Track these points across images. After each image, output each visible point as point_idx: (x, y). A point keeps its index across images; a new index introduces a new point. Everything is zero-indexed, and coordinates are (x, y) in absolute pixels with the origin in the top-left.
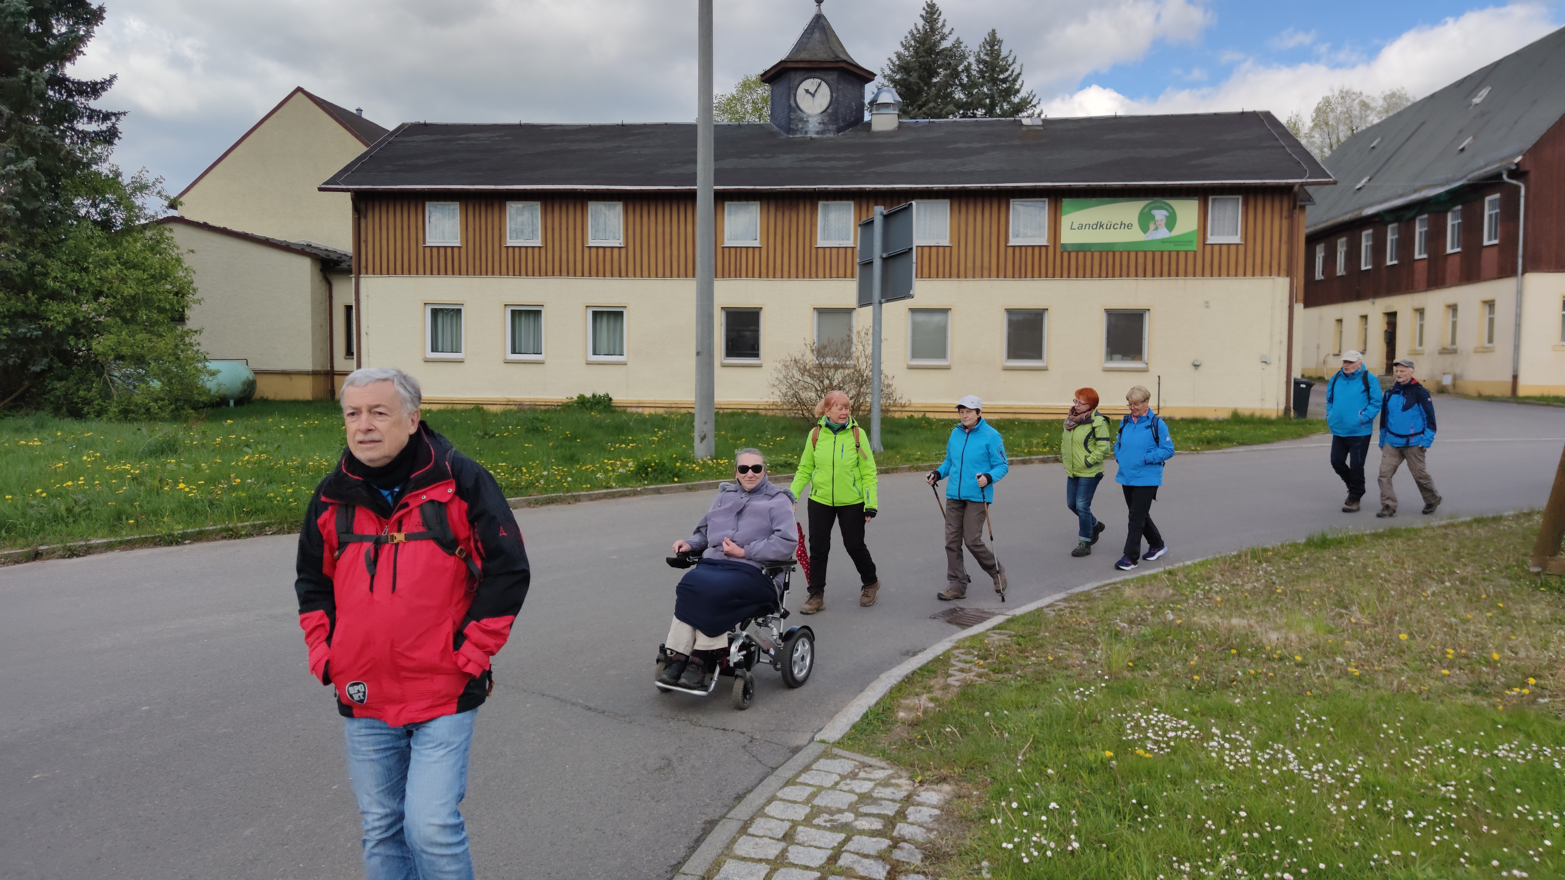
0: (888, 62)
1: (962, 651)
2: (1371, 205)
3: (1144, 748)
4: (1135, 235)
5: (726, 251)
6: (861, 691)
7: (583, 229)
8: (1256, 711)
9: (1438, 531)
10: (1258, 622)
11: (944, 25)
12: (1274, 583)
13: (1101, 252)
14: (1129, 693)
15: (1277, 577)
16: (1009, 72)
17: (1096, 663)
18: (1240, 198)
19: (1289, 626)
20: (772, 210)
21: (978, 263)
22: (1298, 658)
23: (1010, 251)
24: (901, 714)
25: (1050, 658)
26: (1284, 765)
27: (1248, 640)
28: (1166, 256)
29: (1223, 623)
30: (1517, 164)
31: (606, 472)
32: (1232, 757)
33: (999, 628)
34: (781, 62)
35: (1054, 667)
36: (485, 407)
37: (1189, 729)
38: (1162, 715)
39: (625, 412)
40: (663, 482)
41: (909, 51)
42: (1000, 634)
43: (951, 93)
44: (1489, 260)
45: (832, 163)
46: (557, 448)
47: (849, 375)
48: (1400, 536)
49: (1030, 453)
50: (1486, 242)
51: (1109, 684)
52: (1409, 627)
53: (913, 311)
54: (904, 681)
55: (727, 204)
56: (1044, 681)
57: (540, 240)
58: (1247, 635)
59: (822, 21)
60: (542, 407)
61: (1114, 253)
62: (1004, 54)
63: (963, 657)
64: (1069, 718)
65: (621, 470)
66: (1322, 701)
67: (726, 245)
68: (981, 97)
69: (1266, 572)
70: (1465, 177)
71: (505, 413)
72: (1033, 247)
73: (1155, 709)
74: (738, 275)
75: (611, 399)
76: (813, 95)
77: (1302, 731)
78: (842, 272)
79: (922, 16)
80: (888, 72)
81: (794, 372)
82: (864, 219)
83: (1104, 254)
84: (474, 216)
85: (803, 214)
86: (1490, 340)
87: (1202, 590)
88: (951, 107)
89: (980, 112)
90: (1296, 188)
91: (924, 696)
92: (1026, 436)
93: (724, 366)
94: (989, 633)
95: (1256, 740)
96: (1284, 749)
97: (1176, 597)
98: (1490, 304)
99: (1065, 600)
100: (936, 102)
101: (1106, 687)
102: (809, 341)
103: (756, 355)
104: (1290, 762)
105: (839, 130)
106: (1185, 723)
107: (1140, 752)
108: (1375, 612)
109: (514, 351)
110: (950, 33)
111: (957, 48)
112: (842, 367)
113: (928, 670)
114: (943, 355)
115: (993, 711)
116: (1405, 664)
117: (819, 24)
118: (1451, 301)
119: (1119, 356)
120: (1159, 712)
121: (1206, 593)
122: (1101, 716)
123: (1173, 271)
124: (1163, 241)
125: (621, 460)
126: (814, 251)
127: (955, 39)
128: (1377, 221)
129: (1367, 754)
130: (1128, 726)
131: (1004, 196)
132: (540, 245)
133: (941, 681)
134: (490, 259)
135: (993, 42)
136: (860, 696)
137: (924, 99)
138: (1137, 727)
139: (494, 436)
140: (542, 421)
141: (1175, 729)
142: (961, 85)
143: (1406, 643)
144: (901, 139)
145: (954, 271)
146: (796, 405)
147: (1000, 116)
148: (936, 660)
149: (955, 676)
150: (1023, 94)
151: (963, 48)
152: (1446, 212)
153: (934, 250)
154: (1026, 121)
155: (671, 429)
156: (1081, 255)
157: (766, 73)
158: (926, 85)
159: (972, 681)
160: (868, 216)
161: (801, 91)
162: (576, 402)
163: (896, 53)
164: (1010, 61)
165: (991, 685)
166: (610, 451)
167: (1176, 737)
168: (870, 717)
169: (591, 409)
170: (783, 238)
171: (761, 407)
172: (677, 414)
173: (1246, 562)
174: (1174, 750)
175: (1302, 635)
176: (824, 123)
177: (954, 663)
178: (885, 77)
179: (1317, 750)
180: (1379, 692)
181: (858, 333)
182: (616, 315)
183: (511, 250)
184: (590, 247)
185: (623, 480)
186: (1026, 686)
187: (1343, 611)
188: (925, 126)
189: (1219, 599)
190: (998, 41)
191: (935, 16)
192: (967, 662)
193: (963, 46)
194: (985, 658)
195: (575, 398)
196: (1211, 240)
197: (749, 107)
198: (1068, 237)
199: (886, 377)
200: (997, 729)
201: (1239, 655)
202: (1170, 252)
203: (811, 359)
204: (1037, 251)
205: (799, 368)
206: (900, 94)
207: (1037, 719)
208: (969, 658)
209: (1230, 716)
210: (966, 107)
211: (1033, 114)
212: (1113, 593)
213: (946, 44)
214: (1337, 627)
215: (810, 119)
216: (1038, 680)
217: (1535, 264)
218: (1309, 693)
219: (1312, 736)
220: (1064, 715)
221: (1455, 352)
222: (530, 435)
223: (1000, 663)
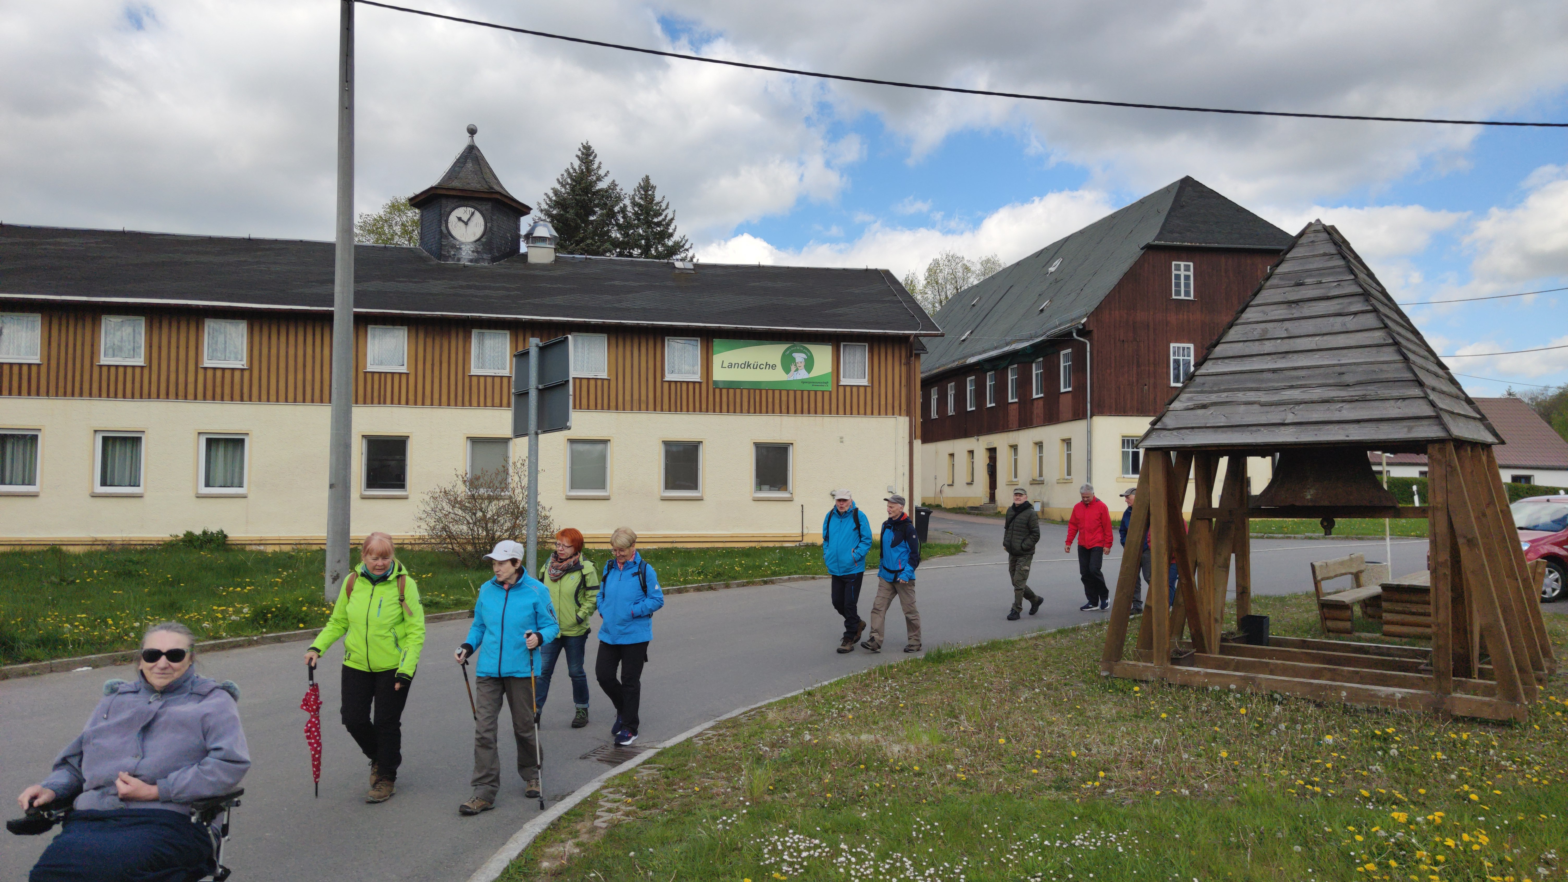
0: (545, 197)
1: (611, 790)
2: (973, 355)
3: (780, 870)
4: (778, 375)
5: (369, 376)
6: (504, 844)
7: (197, 348)
8: (880, 823)
9: (1030, 642)
10: (883, 737)
11: (599, 167)
12: (898, 698)
13: (749, 390)
14: (768, 818)
15: (900, 691)
16: (663, 217)
17: (739, 789)
18: (867, 345)
19: (909, 738)
20: (421, 336)
21: (636, 396)
22: (916, 768)
23: (666, 386)
24: (545, 864)
25: (697, 789)
26: (902, 872)
27: (874, 754)
28: (806, 394)
29: (853, 739)
30: (1083, 324)
31: (215, 620)
32: (857, 871)
33: (649, 763)
34: (432, 188)
35: (700, 797)
36: (64, 548)
37: (821, 847)
38: (797, 836)
39: (243, 550)
40: (285, 629)
41: (566, 189)
42: (650, 768)
43: (609, 231)
44: (1066, 404)
45: (487, 292)
46: (154, 594)
47: (504, 506)
48: (1000, 649)
49: (686, 582)
50: (1062, 390)
51: (750, 809)
52: (1006, 731)
53: (572, 441)
54: (549, 828)
55: (370, 327)
56: (689, 813)
57: (142, 359)
58: (874, 750)
59: (475, 151)
60: (138, 547)
61: (761, 390)
62: (657, 199)
63: (612, 796)
64: (712, 849)
65: (233, 617)
66: (935, 807)
67: (368, 370)
68: (636, 238)
69: (891, 688)
70: (1045, 333)
71: (89, 555)
72: (688, 382)
73: (791, 831)
74: (382, 401)
75: (226, 536)
76: (466, 223)
77: (918, 838)
78: (497, 401)
79: (577, 156)
80: (544, 206)
81: (444, 504)
82: (520, 349)
83: (752, 391)
84: (60, 330)
85: (455, 342)
86: (1069, 473)
87: (837, 709)
88: (608, 245)
89: (636, 252)
90: (912, 338)
91: (570, 842)
92: (683, 565)
93: (364, 498)
94: (639, 769)
95: (879, 851)
96: (902, 857)
97: (814, 717)
98: (1068, 442)
99: (713, 728)
100: (593, 239)
101: (747, 813)
102: (461, 472)
103: (402, 486)
104: (907, 869)
105: (494, 260)
106: (817, 842)
107: (776, 875)
108: (979, 719)
109: (104, 483)
110: (606, 175)
111: (613, 189)
112: (498, 498)
113: (574, 814)
114: (602, 485)
115: (639, 850)
116: (1003, 766)
117: (472, 155)
118: (1038, 440)
119: (767, 487)
120: (794, 834)
121: (840, 711)
122: (742, 843)
123: (812, 410)
124: (803, 382)
125: (234, 606)
126: (467, 380)
127: (611, 181)
128: (978, 369)
129: (971, 854)
130: (766, 851)
131: (660, 334)
132: (142, 364)
133: (588, 824)
134: (78, 378)
135: (646, 187)
136: (501, 850)
137: (581, 236)
138: (774, 851)
139: (73, 582)
140: (138, 563)
141: (808, 849)
142: (618, 225)
143: (1004, 746)
144: (558, 273)
145: (613, 404)
146: (445, 539)
147: (655, 257)
148: (584, 802)
149: (602, 817)
150: (676, 237)
151: (618, 190)
152: (1032, 363)
153: (592, 383)
154: (679, 265)
155: (298, 569)
156: (731, 392)
157: (417, 196)
158: (583, 222)
159: (619, 821)
160: (524, 347)
161: (453, 218)
162: (183, 541)
163: (553, 189)
164: (664, 207)
165: (638, 823)
166: (220, 596)
167: (810, 856)
168: (511, 871)
169: (201, 547)
170: (433, 365)
171: (406, 542)
172: (307, 551)
173: (875, 679)
174: (807, 870)
175: (920, 746)
176: (478, 252)
177: (602, 803)
178: (542, 211)
179: (930, 854)
180: (982, 794)
181: (514, 463)
182: (236, 443)
183: (105, 370)
184: (205, 368)
185: (235, 628)
186: (672, 820)
187: (954, 721)
188: (581, 261)
189: (850, 717)
190: (652, 187)
191: (591, 158)
192: (615, 802)
193: (618, 188)
194: (633, 796)
195: (182, 536)
196: (844, 381)
197: (398, 229)
198: (720, 374)
199: (543, 508)
200: (642, 868)
201: (867, 769)
202: (809, 391)
203: (462, 490)
204: (691, 386)
205: (449, 500)
206: (556, 229)
207: (682, 853)
208: (617, 797)
209: (856, 830)
210: (624, 246)
211: (686, 257)
212: (758, 718)
213: (601, 185)
214: (949, 737)
215: (463, 246)
216: (684, 812)
217: (1101, 409)
218: (924, 801)
219: (926, 841)
220: (706, 846)
221: (1042, 483)
222: (120, 580)
223: (648, 798)
